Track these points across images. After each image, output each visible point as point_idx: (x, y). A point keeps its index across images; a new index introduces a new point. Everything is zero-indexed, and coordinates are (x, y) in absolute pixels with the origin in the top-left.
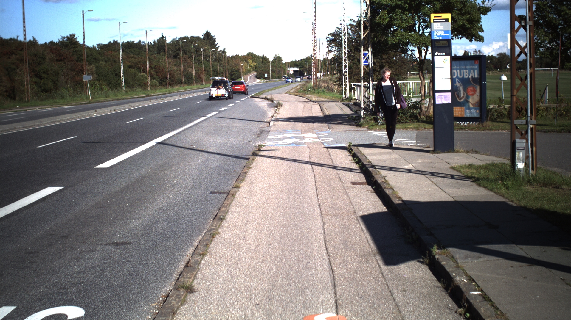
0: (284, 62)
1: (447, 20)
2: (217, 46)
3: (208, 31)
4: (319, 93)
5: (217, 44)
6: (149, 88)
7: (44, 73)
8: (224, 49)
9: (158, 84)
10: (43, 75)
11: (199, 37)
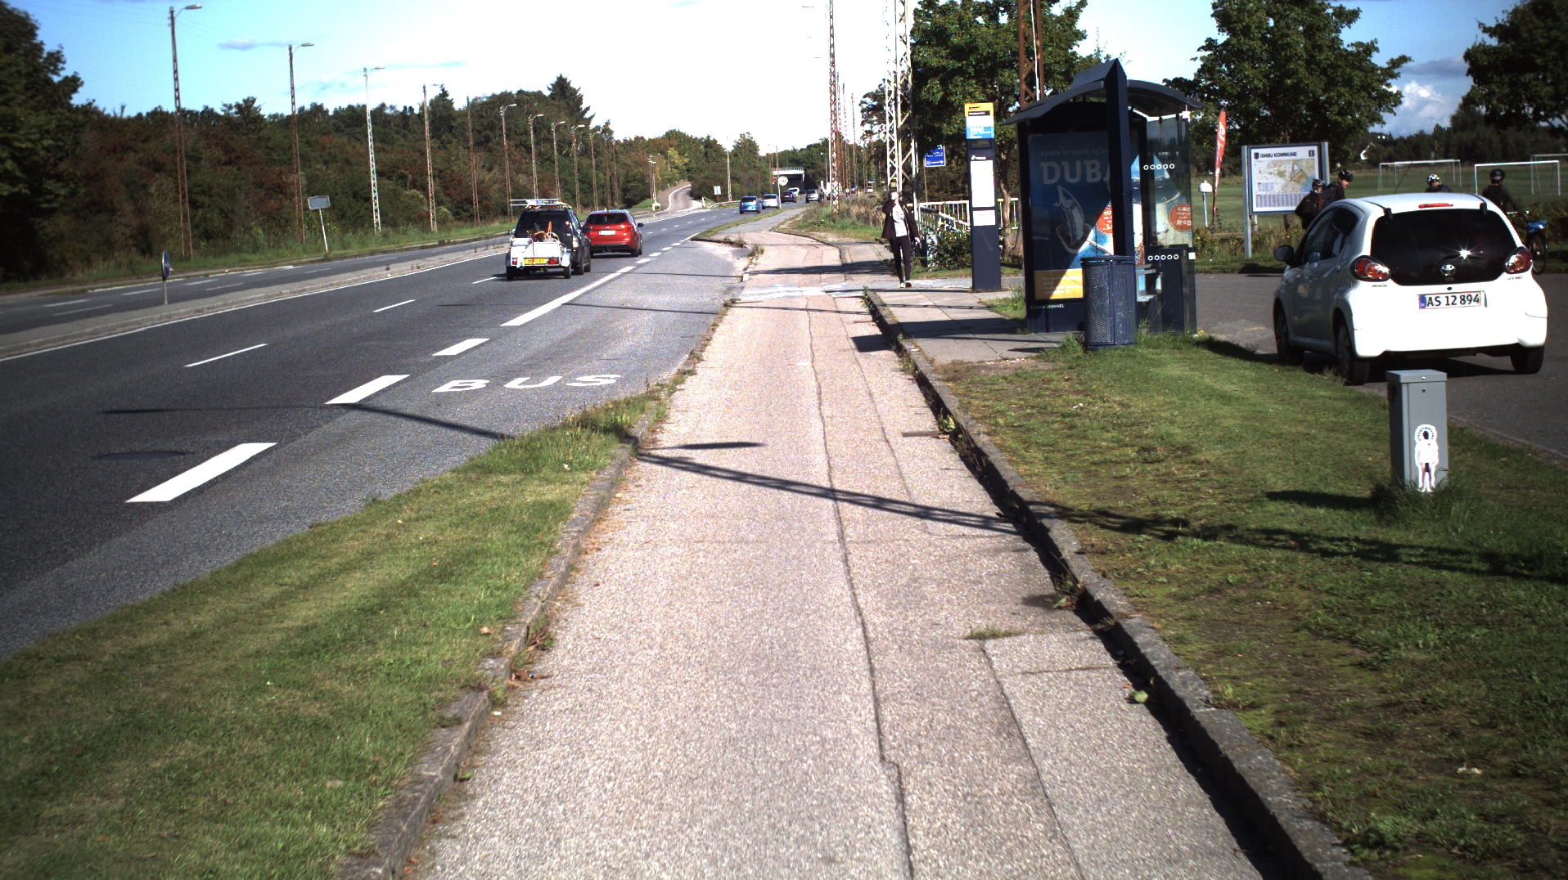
0: (762, 153)
1: (987, 113)
2: (587, 115)
3: (564, 76)
4: (843, 228)
5: (588, 109)
6: (434, 226)
7: (203, 192)
8: (608, 124)
9: (451, 217)
10: (202, 199)
11: (540, 93)
